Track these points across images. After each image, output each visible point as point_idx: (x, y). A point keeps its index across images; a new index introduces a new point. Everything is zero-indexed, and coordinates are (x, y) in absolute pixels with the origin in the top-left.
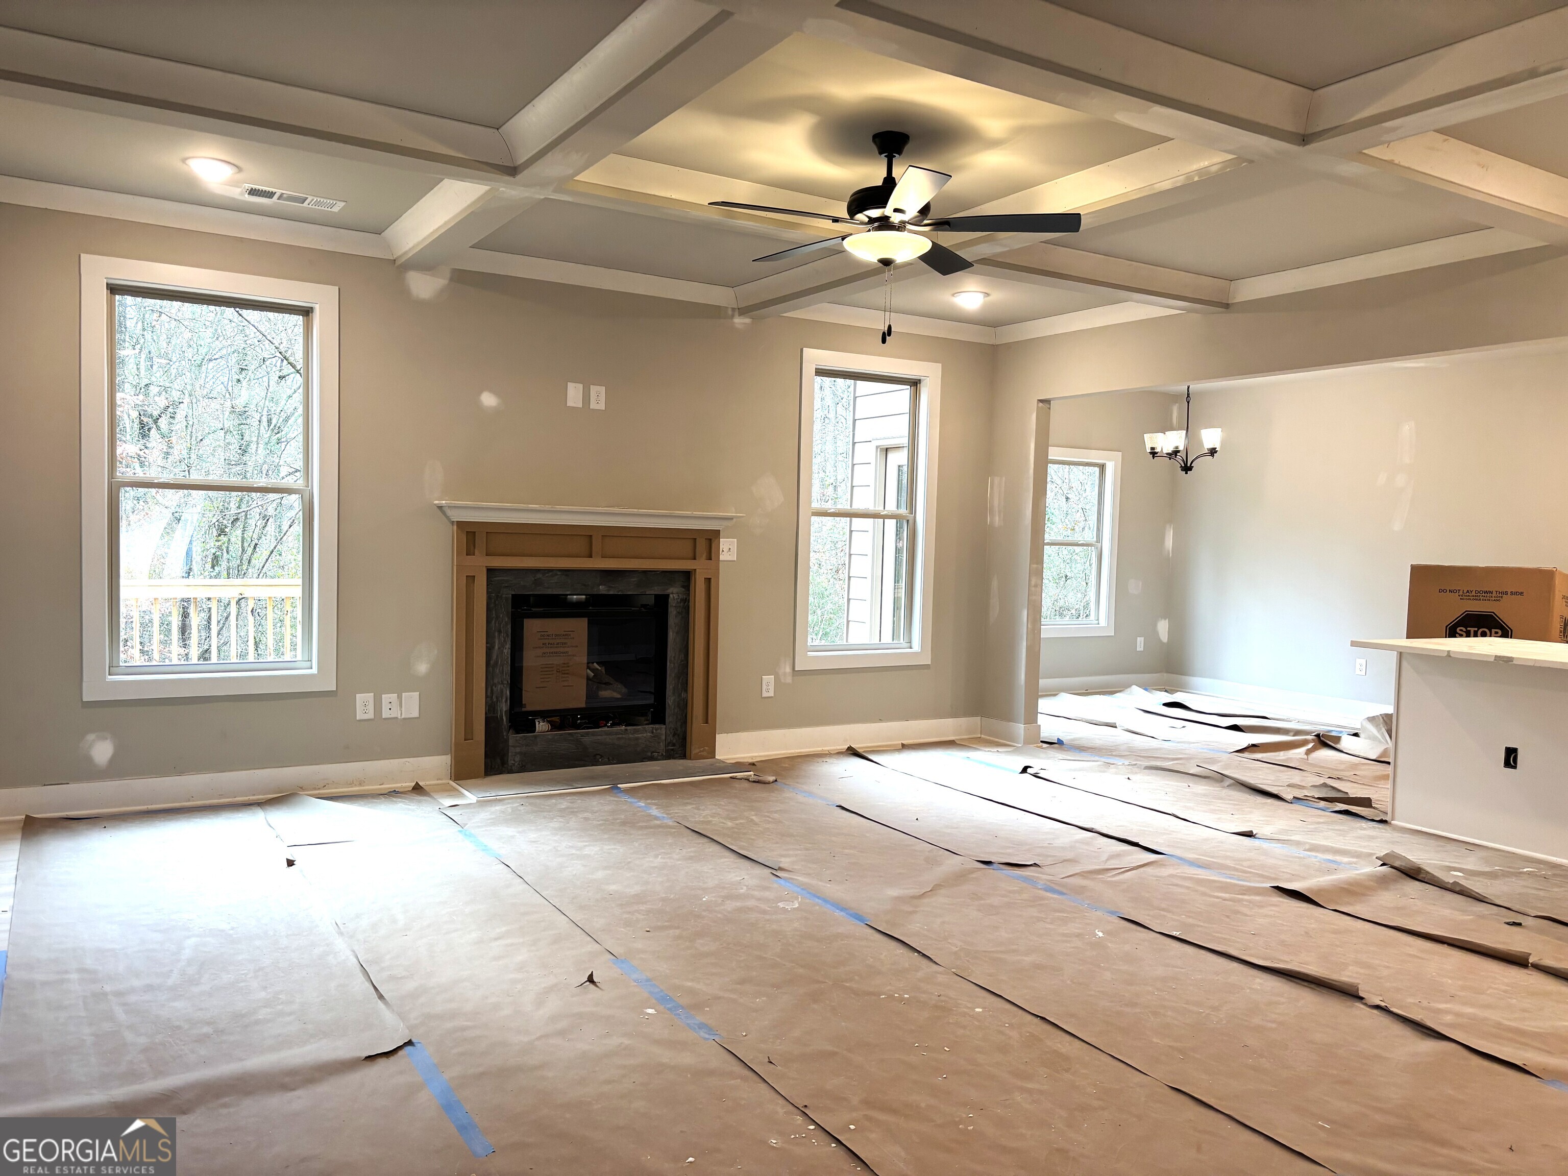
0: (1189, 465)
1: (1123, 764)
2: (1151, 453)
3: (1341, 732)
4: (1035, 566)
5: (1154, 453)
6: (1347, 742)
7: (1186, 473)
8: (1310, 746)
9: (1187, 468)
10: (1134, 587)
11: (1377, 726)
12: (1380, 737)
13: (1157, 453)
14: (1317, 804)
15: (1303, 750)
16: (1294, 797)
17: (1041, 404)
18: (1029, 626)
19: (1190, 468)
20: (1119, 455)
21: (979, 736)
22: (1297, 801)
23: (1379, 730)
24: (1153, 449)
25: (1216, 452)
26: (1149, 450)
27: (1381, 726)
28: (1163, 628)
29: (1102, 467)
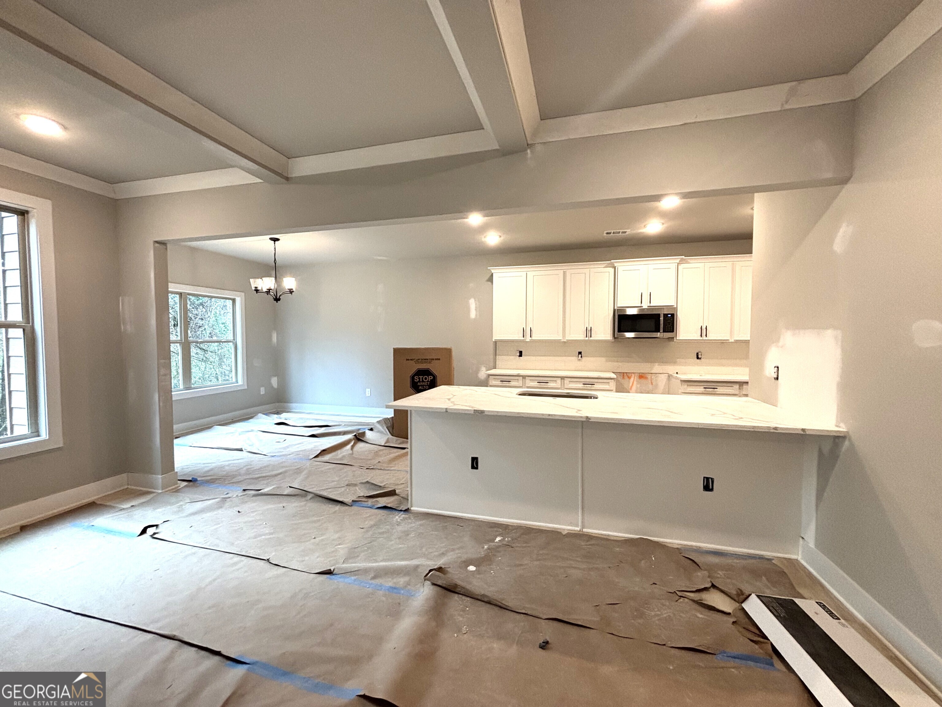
0: (278, 298)
1: (237, 495)
2: (255, 290)
3: (364, 429)
4: (162, 361)
5: (257, 290)
6: (369, 435)
7: (277, 302)
8: (352, 443)
9: (277, 299)
10: (257, 363)
11: (382, 426)
12: (384, 431)
13: (259, 290)
14: (366, 503)
15: (349, 447)
16: (353, 501)
17: (157, 245)
18: (161, 404)
19: (279, 299)
20: (243, 294)
21: (126, 487)
22: (355, 503)
23: (383, 427)
24: (256, 288)
25: (293, 291)
26: (254, 289)
27: (384, 425)
28: (274, 381)
29: (234, 300)
